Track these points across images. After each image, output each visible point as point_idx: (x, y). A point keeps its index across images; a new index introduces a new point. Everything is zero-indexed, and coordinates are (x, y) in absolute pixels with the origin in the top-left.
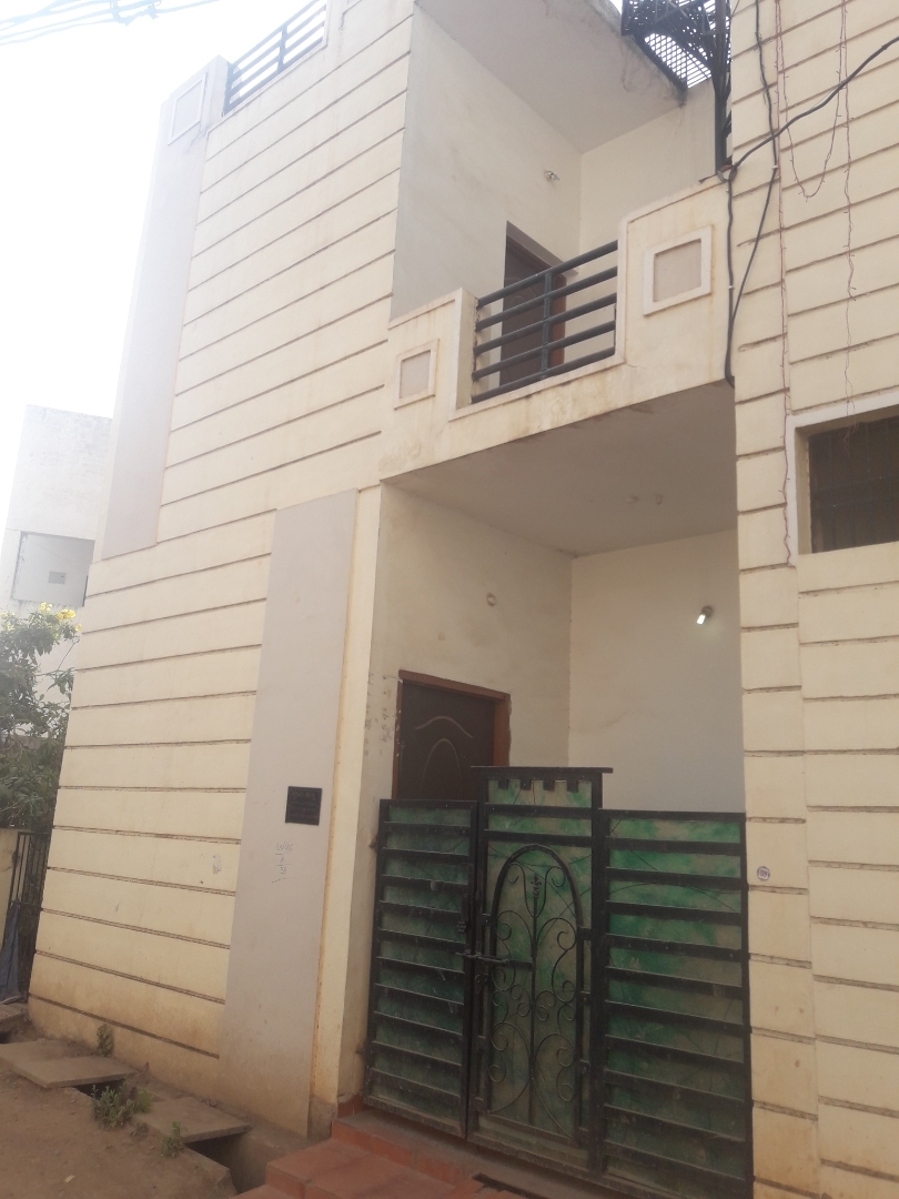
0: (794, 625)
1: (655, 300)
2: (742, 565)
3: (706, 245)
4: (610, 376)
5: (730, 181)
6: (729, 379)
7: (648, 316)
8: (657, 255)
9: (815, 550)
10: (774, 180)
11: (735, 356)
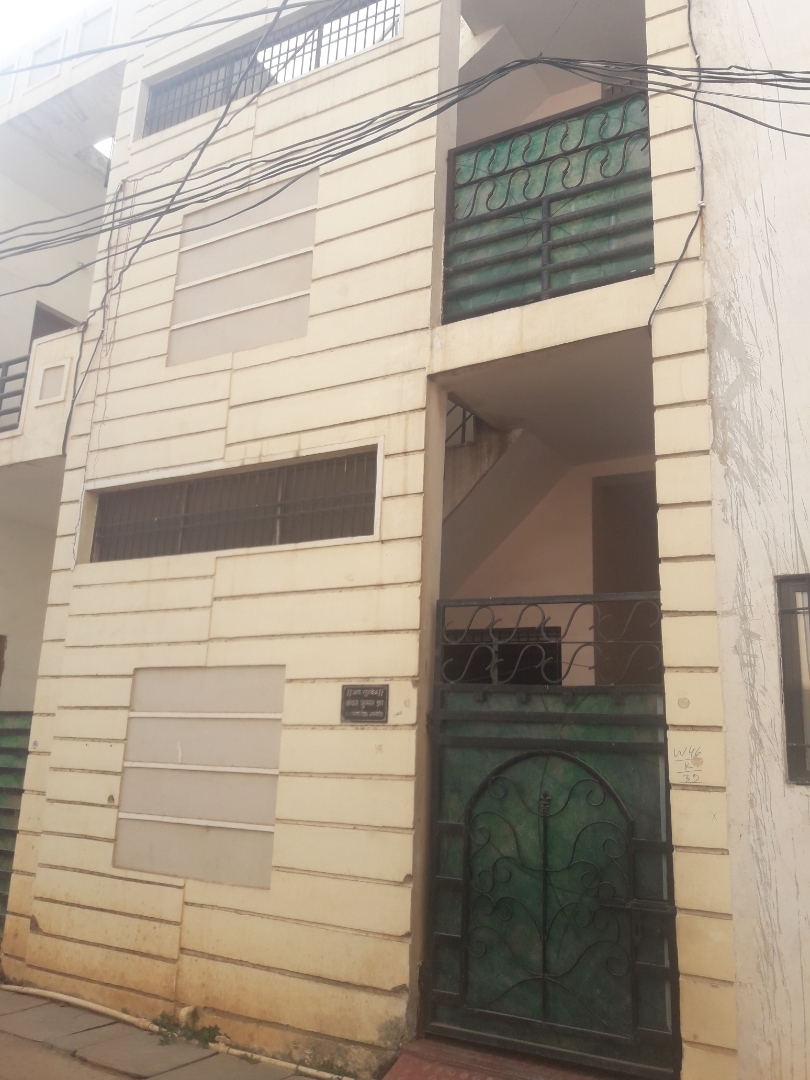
0: (67, 604)
1: (41, 398)
2: (54, 568)
3: (66, 369)
4: (15, 441)
5: (83, 332)
6: (64, 455)
7: (37, 407)
8: (47, 370)
9: (92, 561)
10: (101, 337)
11: (69, 442)
